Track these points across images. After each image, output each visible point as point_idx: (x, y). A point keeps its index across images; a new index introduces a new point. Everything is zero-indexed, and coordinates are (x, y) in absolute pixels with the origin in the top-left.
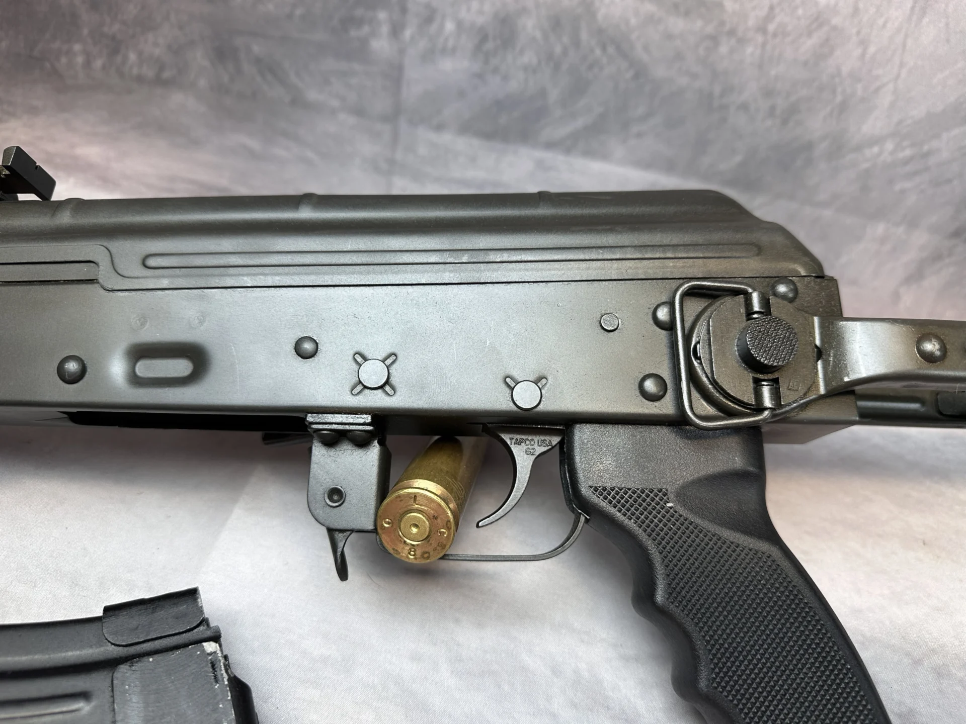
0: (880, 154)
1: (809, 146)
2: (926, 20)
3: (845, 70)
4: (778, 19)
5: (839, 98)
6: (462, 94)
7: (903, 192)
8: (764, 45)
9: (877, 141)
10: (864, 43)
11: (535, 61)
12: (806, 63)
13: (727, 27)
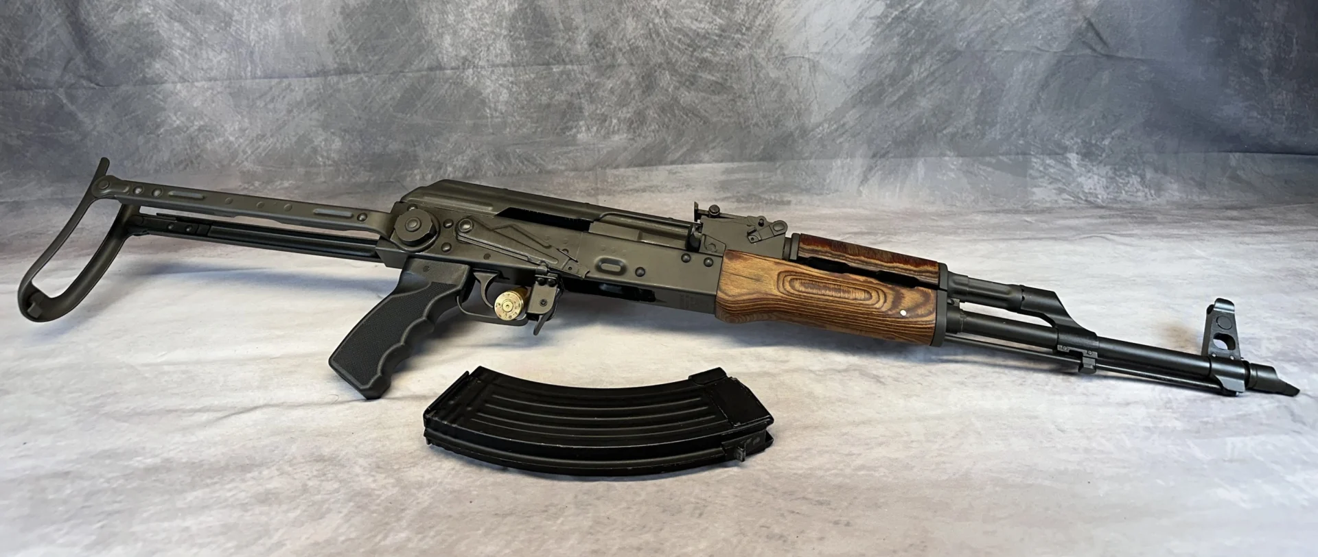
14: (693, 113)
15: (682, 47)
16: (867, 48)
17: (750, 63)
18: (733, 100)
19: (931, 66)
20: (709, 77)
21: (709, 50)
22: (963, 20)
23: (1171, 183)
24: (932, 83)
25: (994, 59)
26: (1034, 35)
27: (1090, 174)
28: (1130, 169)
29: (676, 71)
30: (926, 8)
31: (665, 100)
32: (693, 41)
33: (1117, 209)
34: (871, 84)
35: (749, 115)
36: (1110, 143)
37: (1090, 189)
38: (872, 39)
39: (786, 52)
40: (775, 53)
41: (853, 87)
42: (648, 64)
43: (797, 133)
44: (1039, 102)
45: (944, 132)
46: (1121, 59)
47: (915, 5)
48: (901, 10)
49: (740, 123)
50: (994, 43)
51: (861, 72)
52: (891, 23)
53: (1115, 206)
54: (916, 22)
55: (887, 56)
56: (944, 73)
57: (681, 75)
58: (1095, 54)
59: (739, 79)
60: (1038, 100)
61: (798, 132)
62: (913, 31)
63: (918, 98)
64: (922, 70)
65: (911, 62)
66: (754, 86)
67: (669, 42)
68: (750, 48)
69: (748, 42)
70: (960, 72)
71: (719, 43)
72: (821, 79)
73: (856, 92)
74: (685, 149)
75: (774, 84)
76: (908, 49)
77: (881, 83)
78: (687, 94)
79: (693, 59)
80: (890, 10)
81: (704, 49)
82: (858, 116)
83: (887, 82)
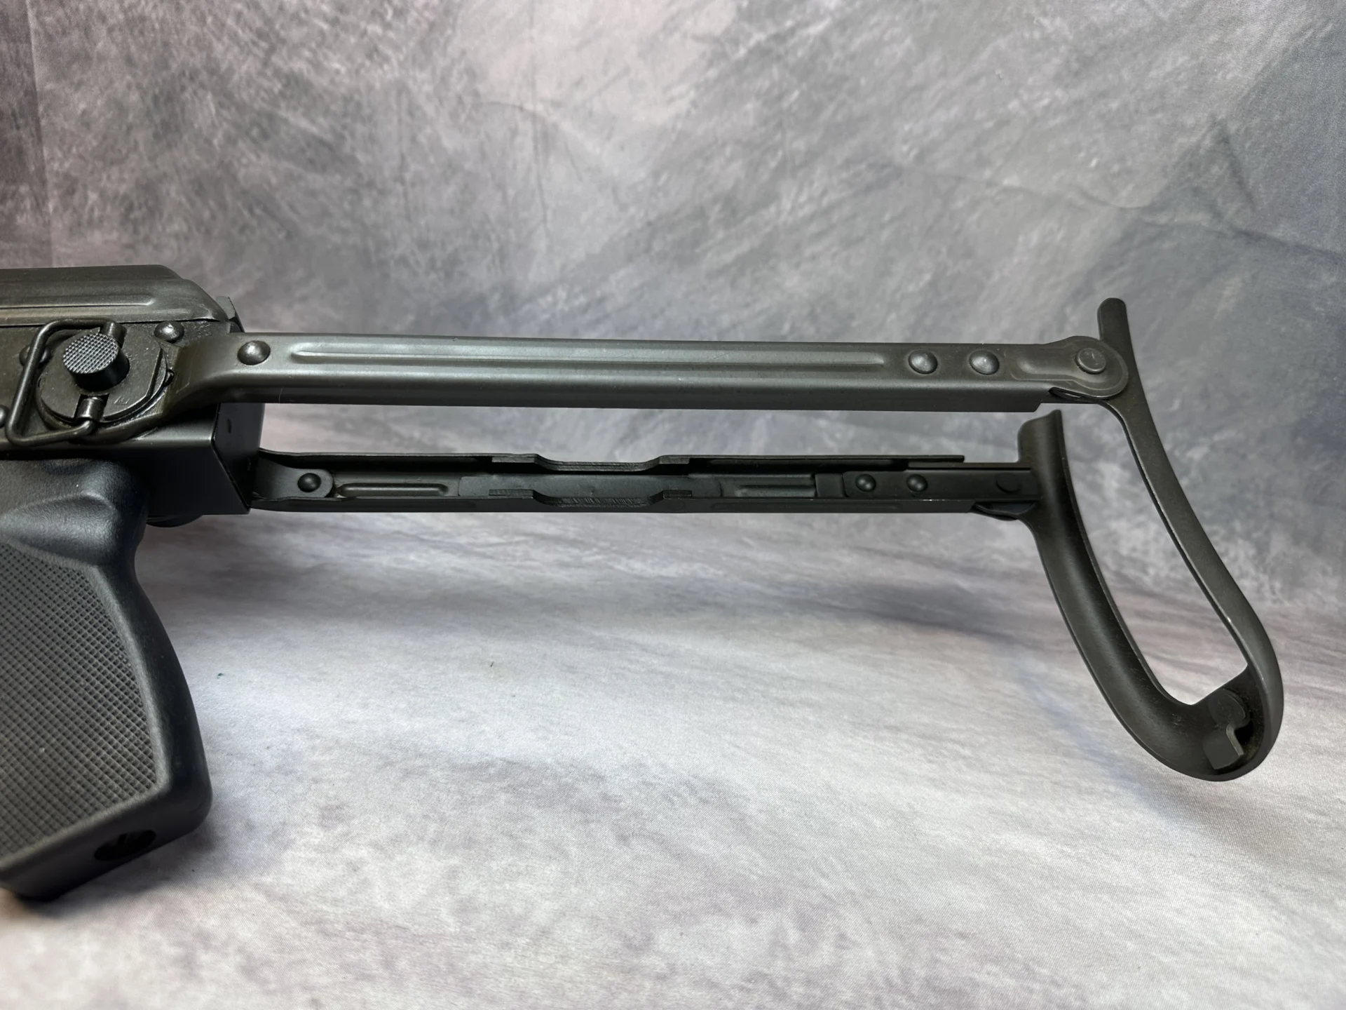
0: (555, 304)
1: (481, 300)
2: (552, 160)
3: (492, 216)
4: (412, 168)
5: (496, 246)
8: (405, 195)
9: (545, 290)
10: (501, 187)
11: (185, 228)
12: (452, 212)
13: (365, 180)
14: (265, 209)
15: (246, 36)
16: (677, 116)
18: (355, 191)
19: (824, 193)
20: (304, 124)
21: (307, 54)
22: (920, 88)
23: (1324, 573)
24: (819, 236)
25: (974, 204)
26: (1082, 155)
27: (1142, 518)
28: (1238, 526)
29: (229, 96)
30: (836, 39)
31: (205, 166)
32: (269, 22)
33: (1184, 606)
34: (677, 212)
35: (388, 234)
36: (1206, 457)
37: (1134, 549)
38: (692, 94)
39: (482, 88)
40: (457, 85)
41: (632, 210)
42: (167, 67)
43: (494, 301)
46: (1278, 244)
47: (807, 24)
48: (773, 30)
49: (366, 251)
50: (983, 162)
51: (656, 175)
52: (746, 61)
53: (1180, 597)
54: (805, 71)
55: (724, 145)
56: (854, 216)
57: (241, 108)
58: (1219, 228)
59: (372, 139)
61: (496, 297)
62: (796, 94)
63: (783, 266)
64: (803, 199)
65: (779, 172)
66: (403, 166)
67: (215, 17)
68: (401, 65)
69: (397, 48)
70: (892, 220)
71: (330, 39)
72: (559, 172)
73: (639, 225)
75: (451, 167)
76: (778, 137)
77: (700, 213)
78: (253, 157)
79: (269, 72)
80: (746, 26)
81: (295, 49)
82: (636, 284)
83: (715, 212)
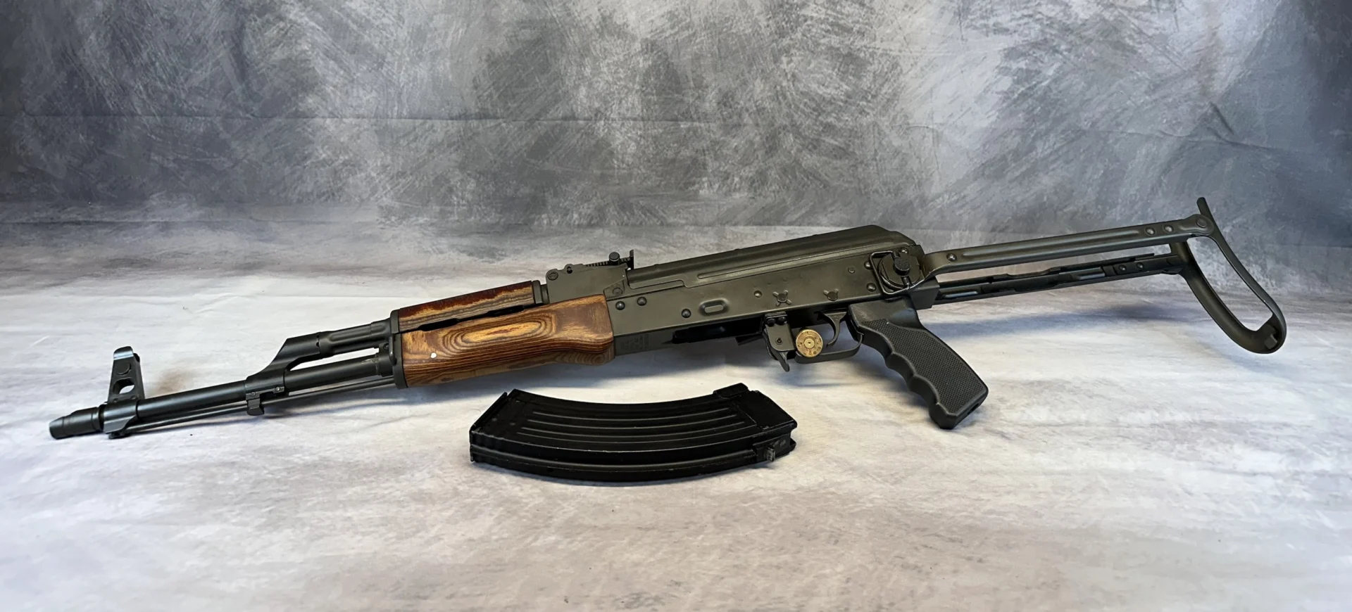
0: (943, 201)
1: (911, 203)
2: (940, 145)
3: (915, 169)
4: (880, 154)
5: (917, 181)
6: (745, 207)
7: (960, 215)
8: (877, 165)
9: (938, 196)
10: (918, 158)
11: (778, 188)
12: (897, 169)
13: (859, 161)
14: (814, 176)
15: (808, 110)
16: (992, 123)
17: (874, 130)
18: (855, 166)
19: (1055, 144)
20: (832, 141)
21: (834, 115)
22: (1089, 100)
23: (1292, 274)
24: (1056, 160)
25: (1117, 140)
26: (1160, 119)
27: (1209, 261)
28: (1251, 258)
29: (800, 134)
30: (1053, 86)
31: (787, 162)
32: (818, 105)
33: (1240, 297)
34: (994, 158)
35: (869, 181)
36: (1231, 230)
38: (997, 114)
39: (911, 121)
40: (899, 121)
41: (975, 160)
42: (773, 125)
43: (916, 203)
44: (1160, 186)
45: (1065, 210)
46: (1246, 146)
47: (1041, 82)
48: (1028, 86)
49: (860, 189)
50: (1118, 125)
51: (984, 145)
52: (1018, 99)
53: (1234, 293)
54: (1042, 99)
55: (1012, 131)
56: (1068, 151)
57: (805, 138)
58: (1220, 141)
59: (862, 144)
60: (1160, 182)
61: (917, 201)
62: (1039, 108)
63: (1041, 174)
64: (1046, 147)
65: (1034, 139)
66: (876, 154)
67: (796, 105)
68: (874, 115)
69: (873, 109)
70: (1084, 151)
71: (844, 109)
72: (944, 150)
73: (978, 166)
74: (803, 211)
75: (897, 152)
76: (1033, 126)
77: (1004, 158)
78: (809, 156)
79: (818, 123)
80: (1017, 86)
81: (829, 114)
82: (979, 189)
83: (1010, 157)
